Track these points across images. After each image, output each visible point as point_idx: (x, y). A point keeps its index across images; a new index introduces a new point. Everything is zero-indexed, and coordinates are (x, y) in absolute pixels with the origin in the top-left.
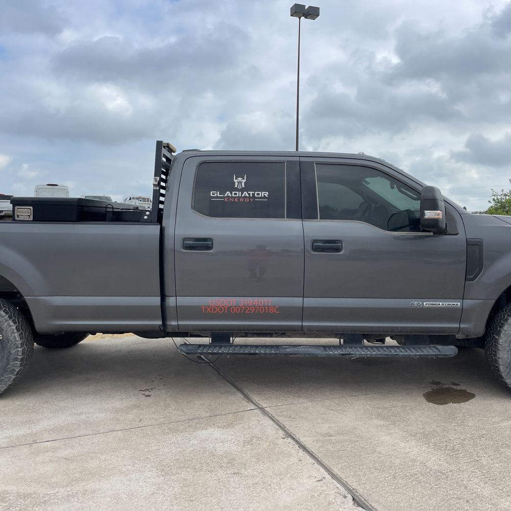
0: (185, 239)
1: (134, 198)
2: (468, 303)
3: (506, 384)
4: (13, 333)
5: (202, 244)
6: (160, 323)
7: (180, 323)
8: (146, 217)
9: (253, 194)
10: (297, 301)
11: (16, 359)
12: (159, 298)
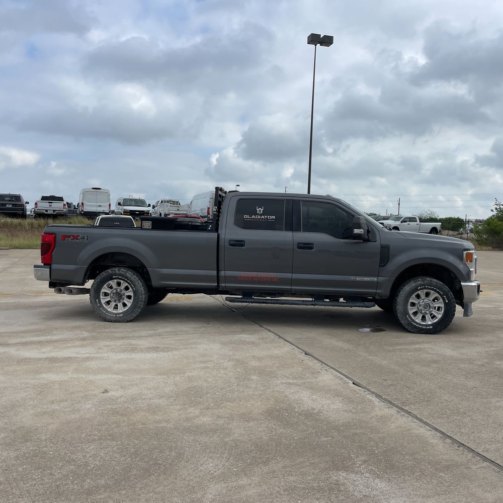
0: (230, 241)
1: (165, 202)
2: (381, 279)
3: (401, 324)
4: (141, 287)
5: (239, 243)
6: (216, 284)
7: (227, 285)
8: (209, 228)
9: (267, 217)
10: (289, 275)
11: (141, 301)
12: (216, 272)
